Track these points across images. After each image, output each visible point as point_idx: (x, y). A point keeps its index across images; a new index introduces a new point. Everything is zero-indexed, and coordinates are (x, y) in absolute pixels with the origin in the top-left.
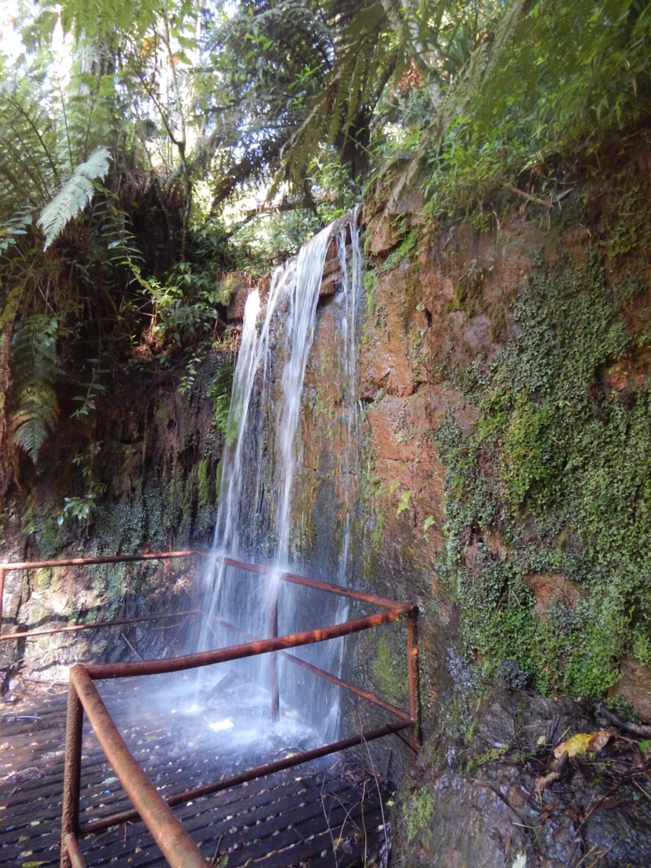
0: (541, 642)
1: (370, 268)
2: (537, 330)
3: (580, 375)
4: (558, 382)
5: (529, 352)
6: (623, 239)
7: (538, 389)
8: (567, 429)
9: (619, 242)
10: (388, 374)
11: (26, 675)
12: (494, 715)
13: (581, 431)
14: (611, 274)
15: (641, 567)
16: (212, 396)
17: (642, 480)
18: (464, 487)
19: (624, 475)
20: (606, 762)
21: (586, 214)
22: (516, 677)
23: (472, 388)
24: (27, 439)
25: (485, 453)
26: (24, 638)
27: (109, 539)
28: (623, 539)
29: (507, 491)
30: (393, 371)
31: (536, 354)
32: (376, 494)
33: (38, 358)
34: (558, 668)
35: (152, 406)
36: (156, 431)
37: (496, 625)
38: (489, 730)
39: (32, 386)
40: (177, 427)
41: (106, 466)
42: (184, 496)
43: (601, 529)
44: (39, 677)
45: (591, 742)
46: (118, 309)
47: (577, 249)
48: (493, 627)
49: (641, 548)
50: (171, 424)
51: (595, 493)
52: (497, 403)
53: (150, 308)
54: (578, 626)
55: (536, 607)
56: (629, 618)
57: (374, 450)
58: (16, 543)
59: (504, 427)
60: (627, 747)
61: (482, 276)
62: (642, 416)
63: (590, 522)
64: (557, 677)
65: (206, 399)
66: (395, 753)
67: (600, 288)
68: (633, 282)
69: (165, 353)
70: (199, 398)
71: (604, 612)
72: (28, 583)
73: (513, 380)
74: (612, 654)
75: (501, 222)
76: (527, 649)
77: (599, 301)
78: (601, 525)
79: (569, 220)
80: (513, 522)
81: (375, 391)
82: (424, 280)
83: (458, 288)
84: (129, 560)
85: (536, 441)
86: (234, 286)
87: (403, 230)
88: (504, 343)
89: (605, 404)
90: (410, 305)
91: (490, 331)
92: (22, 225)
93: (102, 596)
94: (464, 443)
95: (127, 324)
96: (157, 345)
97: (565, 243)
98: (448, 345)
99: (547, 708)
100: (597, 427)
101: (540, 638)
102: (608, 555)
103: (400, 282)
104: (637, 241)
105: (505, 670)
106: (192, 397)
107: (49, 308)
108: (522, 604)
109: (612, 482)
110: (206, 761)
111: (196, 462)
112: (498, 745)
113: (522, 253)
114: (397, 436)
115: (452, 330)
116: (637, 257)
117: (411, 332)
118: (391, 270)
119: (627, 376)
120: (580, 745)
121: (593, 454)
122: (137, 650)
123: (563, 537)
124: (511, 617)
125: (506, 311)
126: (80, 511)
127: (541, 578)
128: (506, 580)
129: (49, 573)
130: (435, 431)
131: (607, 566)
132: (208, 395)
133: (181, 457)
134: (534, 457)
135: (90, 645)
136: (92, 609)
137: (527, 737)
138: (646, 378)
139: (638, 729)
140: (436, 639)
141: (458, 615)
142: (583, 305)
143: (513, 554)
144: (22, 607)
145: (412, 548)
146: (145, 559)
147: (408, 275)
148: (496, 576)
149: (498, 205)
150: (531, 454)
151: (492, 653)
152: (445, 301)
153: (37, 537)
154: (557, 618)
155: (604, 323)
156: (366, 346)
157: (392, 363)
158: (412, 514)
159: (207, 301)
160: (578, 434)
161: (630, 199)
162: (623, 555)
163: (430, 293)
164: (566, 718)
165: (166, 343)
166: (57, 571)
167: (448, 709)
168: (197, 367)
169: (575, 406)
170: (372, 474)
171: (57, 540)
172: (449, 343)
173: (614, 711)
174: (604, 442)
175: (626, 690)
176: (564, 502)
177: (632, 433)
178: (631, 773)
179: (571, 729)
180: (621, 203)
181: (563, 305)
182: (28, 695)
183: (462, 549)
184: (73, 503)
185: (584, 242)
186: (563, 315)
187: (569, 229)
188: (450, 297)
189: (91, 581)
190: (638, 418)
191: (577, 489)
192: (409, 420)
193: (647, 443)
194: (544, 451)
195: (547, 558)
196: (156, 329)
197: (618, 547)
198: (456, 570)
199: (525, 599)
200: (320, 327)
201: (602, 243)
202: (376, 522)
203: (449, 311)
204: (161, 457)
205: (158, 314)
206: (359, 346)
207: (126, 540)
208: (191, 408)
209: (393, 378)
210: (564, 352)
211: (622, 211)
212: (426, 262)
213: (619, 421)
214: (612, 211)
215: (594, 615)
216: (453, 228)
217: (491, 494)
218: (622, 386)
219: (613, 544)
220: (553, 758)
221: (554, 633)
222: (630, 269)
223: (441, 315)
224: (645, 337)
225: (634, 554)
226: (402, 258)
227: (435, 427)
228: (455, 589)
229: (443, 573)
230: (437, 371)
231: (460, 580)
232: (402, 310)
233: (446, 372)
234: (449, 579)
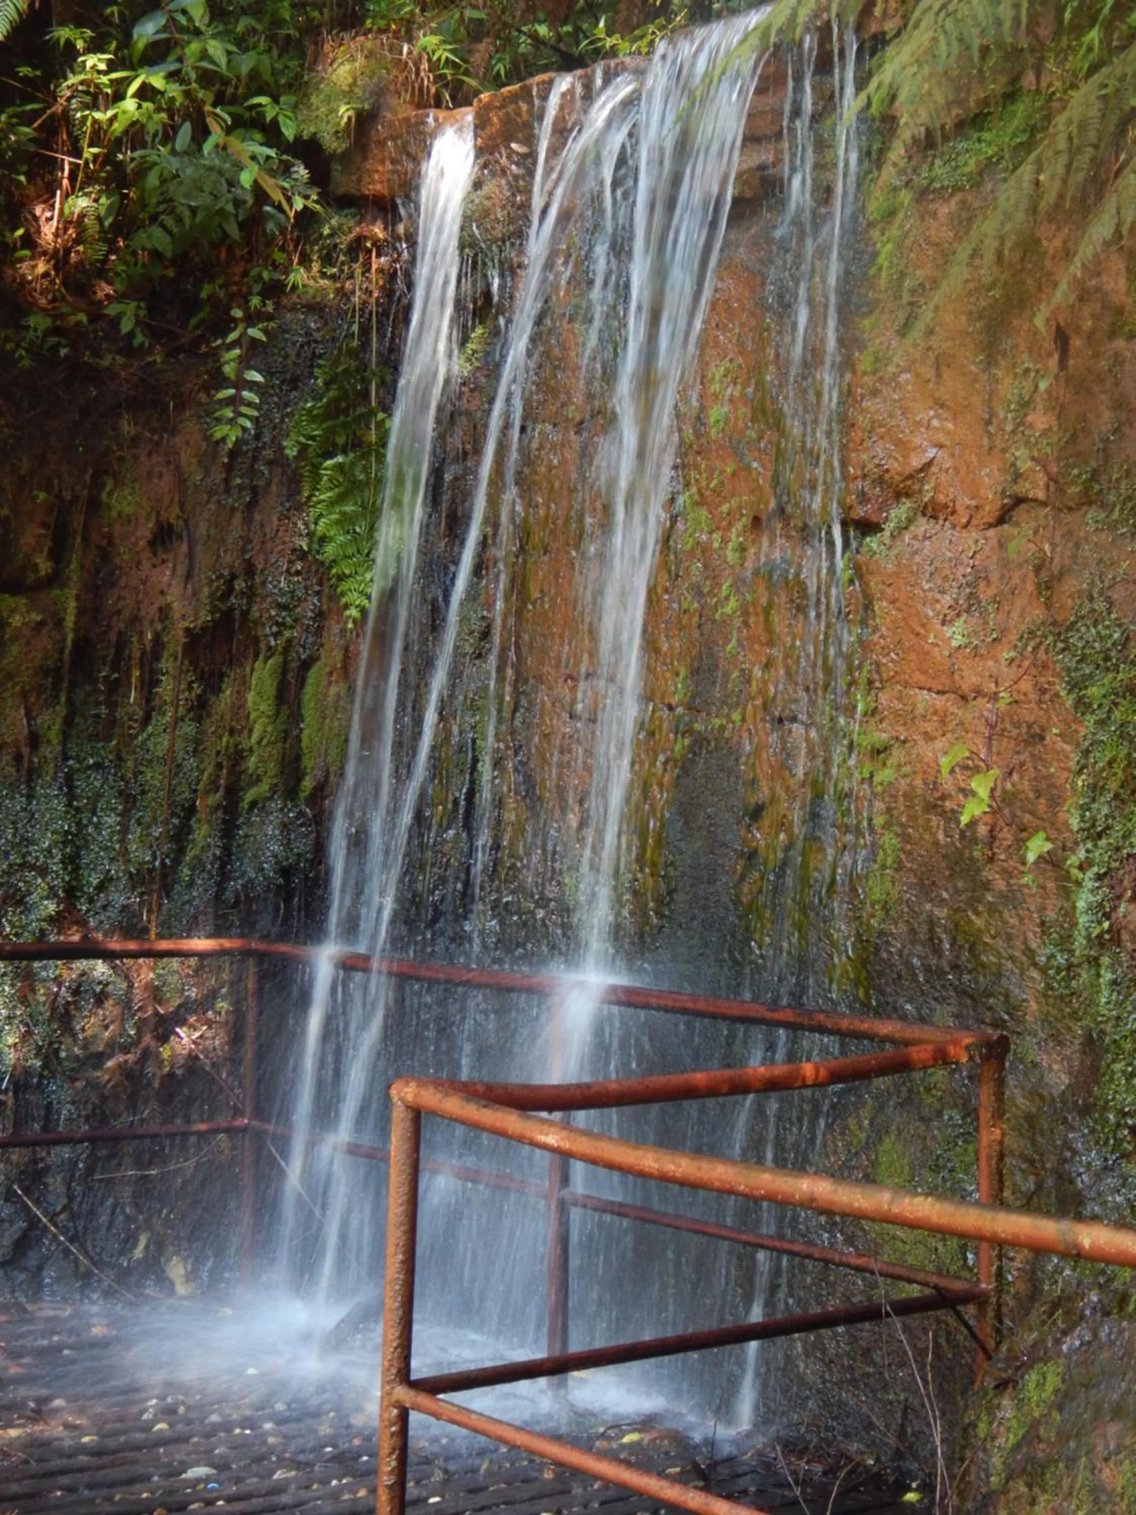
10: (930, 464)
16: (303, 458)
30: (944, 459)
32: (877, 779)
35: (102, 473)
40: (183, 548)
42: (200, 769)
50: (163, 537)
57: (878, 664)
65: (278, 462)
81: (885, 505)
86: (368, 87)
90: (1007, 296)
98: (1105, 419)
111: (241, 660)
114: (948, 631)
115: (1117, 384)
117: (1002, 364)
118: (957, 189)
130: (1060, 631)
133: (193, 642)
140: (1032, 1126)
141: (1098, 1057)
145: (977, 914)
152: (1104, 307)
156: (868, 380)
157: (941, 438)
158: (984, 830)
159: (271, 130)
170: (870, 727)
172: (1107, 415)
183: (1115, 908)
188: (1116, 298)
192: (985, 593)
198: (1096, 959)
202: (874, 854)
203: (1112, 334)
206: (848, 376)
208: (228, 491)
209: (943, 478)
223: (1090, 336)
226: (992, 164)
227: (1060, 618)
228: (1092, 1002)
229: (1059, 970)
230: (1074, 483)
231: (1107, 976)
232: (983, 303)
233: (1097, 487)
234: (1074, 984)
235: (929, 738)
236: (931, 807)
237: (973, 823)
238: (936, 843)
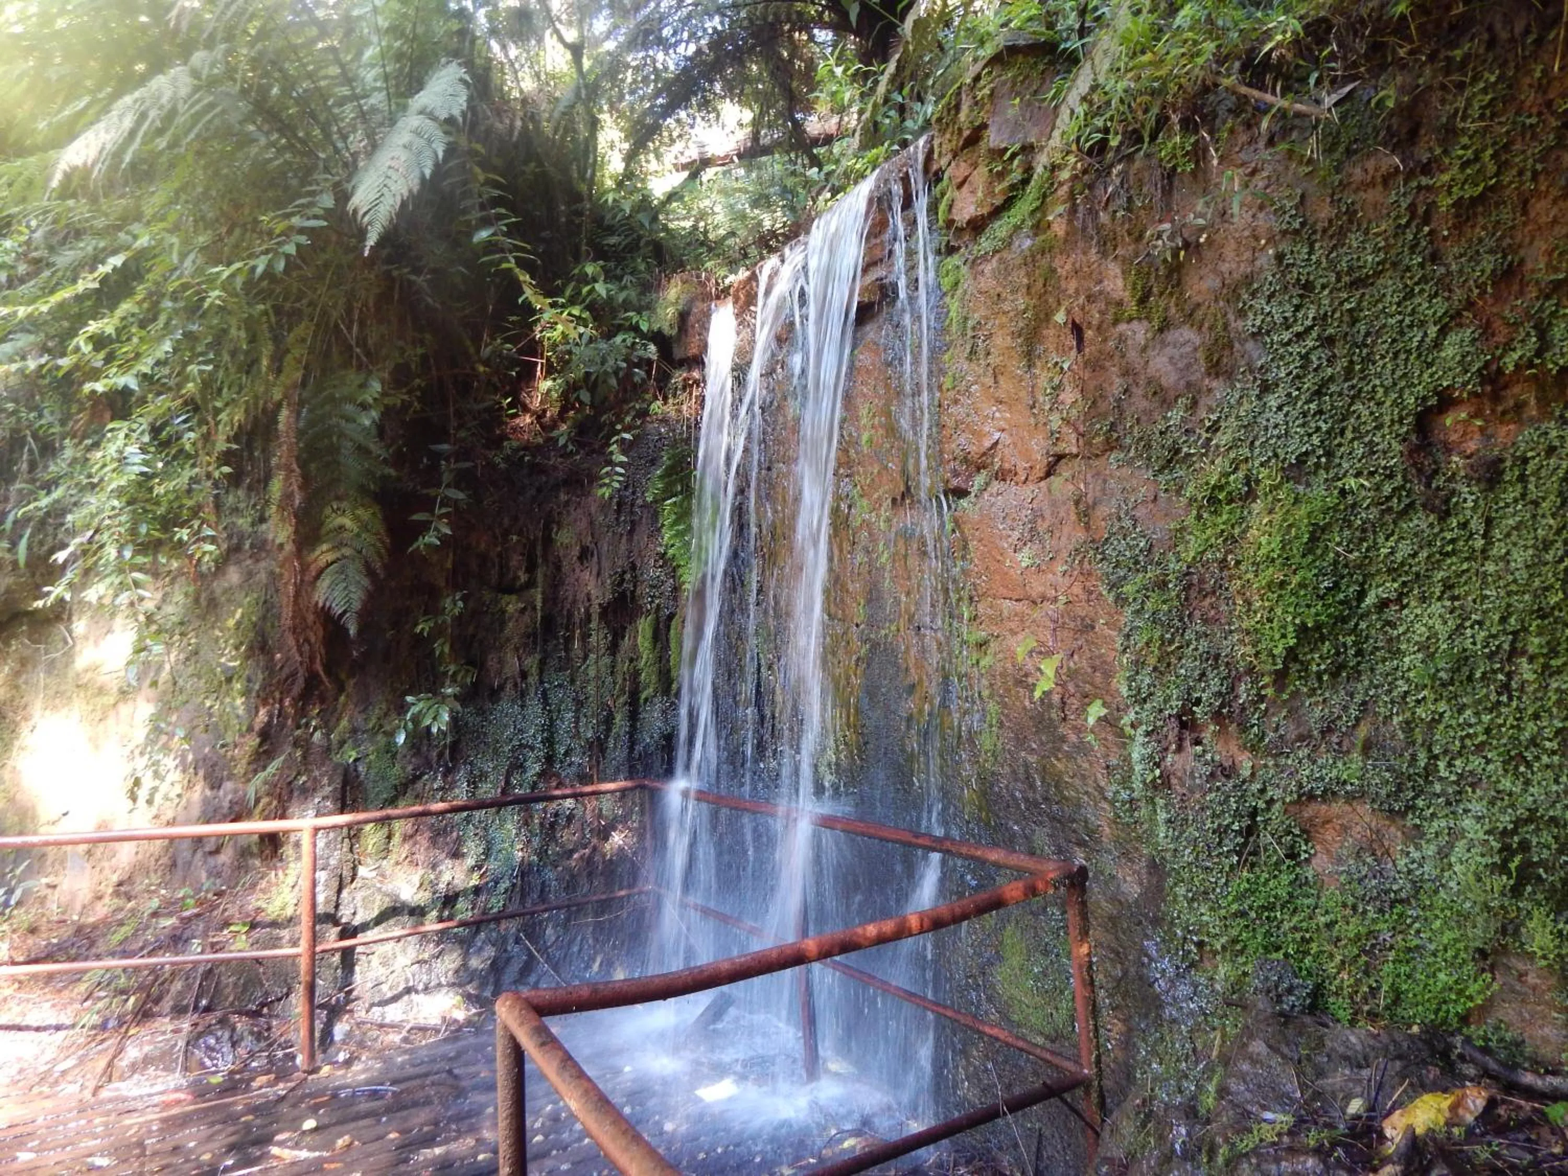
0: (1330, 926)
1: (951, 250)
2: (1295, 349)
3: (1386, 431)
4: (1340, 445)
5: (1281, 391)
6: (1469, 171)
7: (1302, 459)
8: (1364, 531)
9: (1461, 177)
10: (997, 443)
11: (361, 1014)
12: (1254, 1061)
13: (1392, 534)
14: (1445, 239)
15: (1527, 783)
16: (655, 501)
17: (1523, 621)
18: (1163, 644)
19: (1485, 612)
20: (1489, 1144)
21: (1389, 128)
22: (1290, 990)
23: (1169, 461)
24: (336, 594)
25: (1202, 581)
26: (352, 949)
27: (489, 766)
28: (1488, 731)
29: (1249, 650)
30: (1005, 438)
31: (1296, 393)
32: (982, 663)
33: (347, 447)
34: (1367, 973)
35: (550, 522)
36: (558, 568)
37: (1240, 898)
38: (1247, 1090)
39: (338, 498)
40: (595, 558)
41: (474, 636)
42: (615, 683)
43: (1441, 715)
44: (383, 1016)
45: (1454, 1108)
46: (478, 351)
47: (1371, 195)
48: (1233, 901)
49: (1527, 748)
50: (584, 554)
51: (1427, 648)
52: (1221, 488)
53: (534, 348)
54: (1403, 895)
55: (1314, 861)
56: (1510, 877)
57: (974, 584)
58: (325, 780)
59: (1237, 531)
60: (1522, 1115)
61: (1182, 253)
62: (1516, 501)
63: (1418, 702)
64: (1366, 989)
65: (645, 506)
66: (1047, 1132)
67: (1422, 265)
68: (1491, 252)
69: (564, 427)
70: (632, 505)
71: (1457, 868)
72: (351, 850)
73: (1252, 443)
74: (1479, 944)
75: (1217, 150)
76: (1303, 938)
77: (1422, 291)
78: (1442, 707)
79: (1356, 141)
80: (1263, 706)
81: (970, 476)
82: (1064, 267)
83: (1132, 278)
84: (524, 802)
85: (1304, 556)
86: (684, 298)
87: (1016, 176)
88: (1229, 375)
89: (1439, 481)
90: (1036, 314)
91: (1200, 355)
92: (317, 211)
93: (480, 868)
94: (1159, 564)
95: (495, 379)
96: (548, 414)
97: (1350, 183)
98: (1116, 385)
99: (1359, 1047)
100: (1424, 526)
101: (1328, 918)
102: (1458, 763)
103: (1015, 274)
104: (1497, 175)
105: (1267, 979)
106: (619, 504)
107: (358, 357)
108: (1287, 856)
109: (1460, 627)
110: (702, 1156)
111: (632, 619)
112: (1269, 1115)
113: (1261, 208)
114: (1019, 556)
115: (1123, 357)
116: (1497, 205)
117: (1039, 364)
118: (996, 252)
119: (1482, 429)
120: (1432, 1115)
121: (1417, 575)
122: (548, 960)
123: (1363, 731)
124: (1267, 880)
125: (1231, 317)
126: (435, 719)
127: (1324, 807)
128: (1254, 813)
129: (385, 830)
130: (1098, 546)
131: (1457, 783)
132: (649, 499)
133: (605, 611)
134: (1302, 585)
135: (466, 956)
136: (465, 892)
137: (1324, 1101)
138: (1521, 432)
139: (1540, 1083)
140: (1115, 925)
141: (1162, 879)
142: (1389, 298)
143: (1266, 766)
144: (345, 894)
145: (1058, 759)
146: (552, 798)
147: (1029, 261)
148: (1234, 806)
149: (1210, 121)
150: (1295, 580)
151: (1235, 949)
152: (1107, 304)
153: (360, 769)
154: (1360, 881)
155: (1433, 331)
156: (951, 394)
157: (1002, 424)
158: (1056, 698)
159: (636, 329)
160: (1387, 539)
161: (1480, 97)
162: (1488, 762)
163: (1077, 291)
164: (1398, 1064)
165: (564, 410)
166: (400, 827)
167: (1154, 1052)
168: (626, 447)
169: (1378, 488)
170: (974, 629)
171: (397, 772)
172: (1118, 381)
173: (1486, 1050)
174: (1441, 553)
175: (1507, 1012)
176: (1362, 667)
177: (1497, 533)
178: (1540, 1163)
179: (1411, 1085)
180: (1461, 103)
181: (1347, 300)
182: (370, 1049)
183: (1163, 759)
184: (421, 705)
185: (1387, 180)
186: (1346, 318)
187: (1354, 158)
188: (1116, 296)
189: (460, 841)
190: (1507, 505)
191: (1390, 640)
192: (1042, 527)
193: (1530, 552)
194: (1321, 573)
195: (1335, 772)
196: (545, 385)
197: (1477, 746)
198: (1152, 799)
199: (1292, 847)
200: (858, 364)
201: (1424, 181)
202: (984, 716)
203: (1116, 322)
204: (570, 615)
205: (548, 359)
206: (938, 394)
207: (518, 766)
208: (618, 524)
209: (1006, 451)
210: (1353, 387)
211: (1464, 119)
212: (1067, 234)
213: (1468, 513)
214: (1444, 120)
215: (1435, 873)
216: (1119, 167)
217: (1217, 657)
218: (1471, 446)
219: (1468, 742)
220: (1382, 1138)
221: (1354, 908)
222: (1484, 228)
223: (1100, 329)
224: (1519, 353)
225: (1512, 758)
226: (1017, 228)
227: (1097, 537)
228: (1151, 833)
229: (1124, 803)
230: (1097, 434)
231: (1162, 816)
232: (1021, 324)
233: (1115, 435)
234: (1136, 814)
235: (1013, 633)
236: (1019, 683)
237: (1047, 694)
238: (1025, 708)
